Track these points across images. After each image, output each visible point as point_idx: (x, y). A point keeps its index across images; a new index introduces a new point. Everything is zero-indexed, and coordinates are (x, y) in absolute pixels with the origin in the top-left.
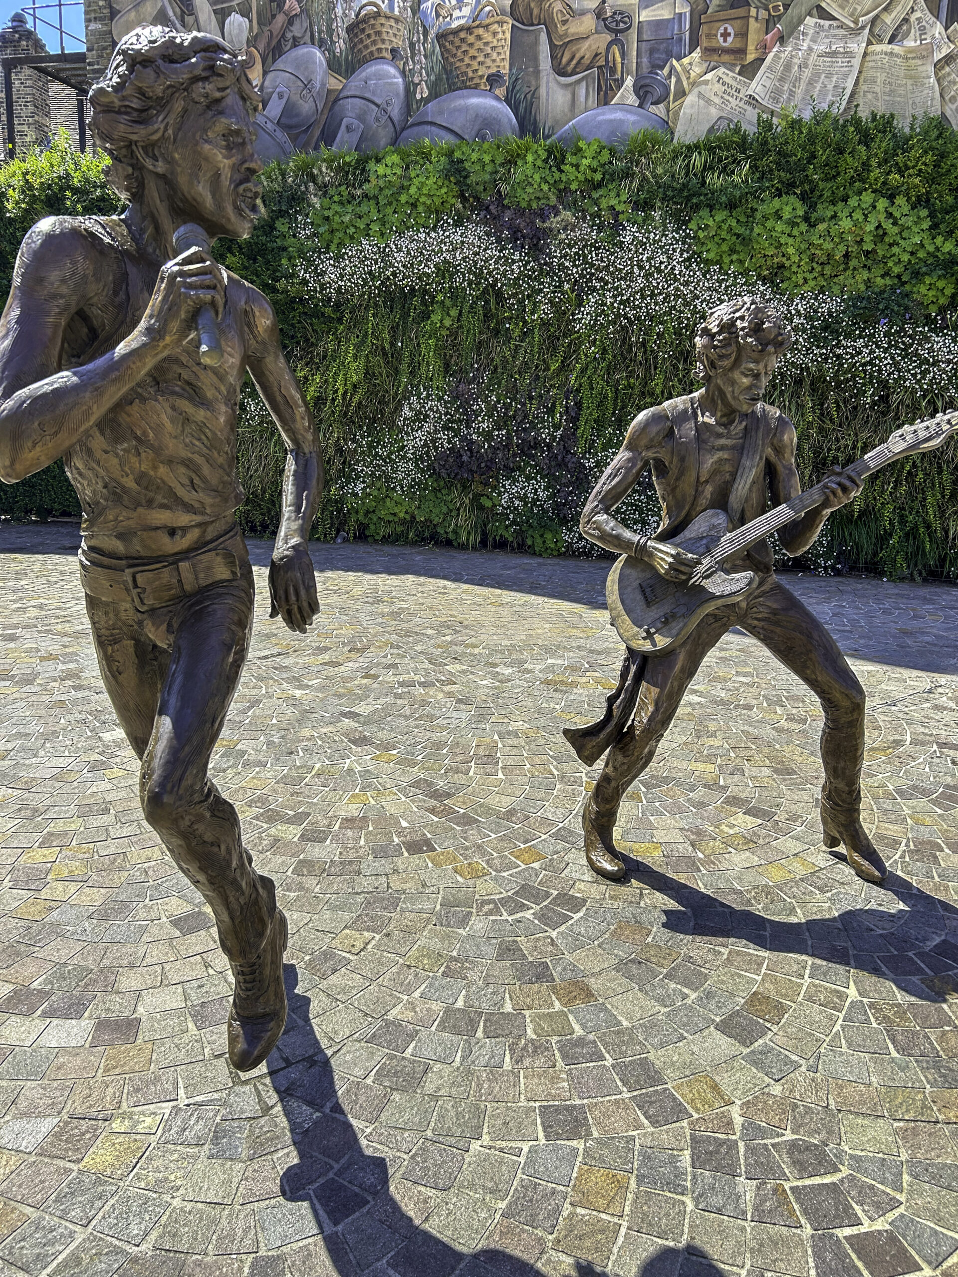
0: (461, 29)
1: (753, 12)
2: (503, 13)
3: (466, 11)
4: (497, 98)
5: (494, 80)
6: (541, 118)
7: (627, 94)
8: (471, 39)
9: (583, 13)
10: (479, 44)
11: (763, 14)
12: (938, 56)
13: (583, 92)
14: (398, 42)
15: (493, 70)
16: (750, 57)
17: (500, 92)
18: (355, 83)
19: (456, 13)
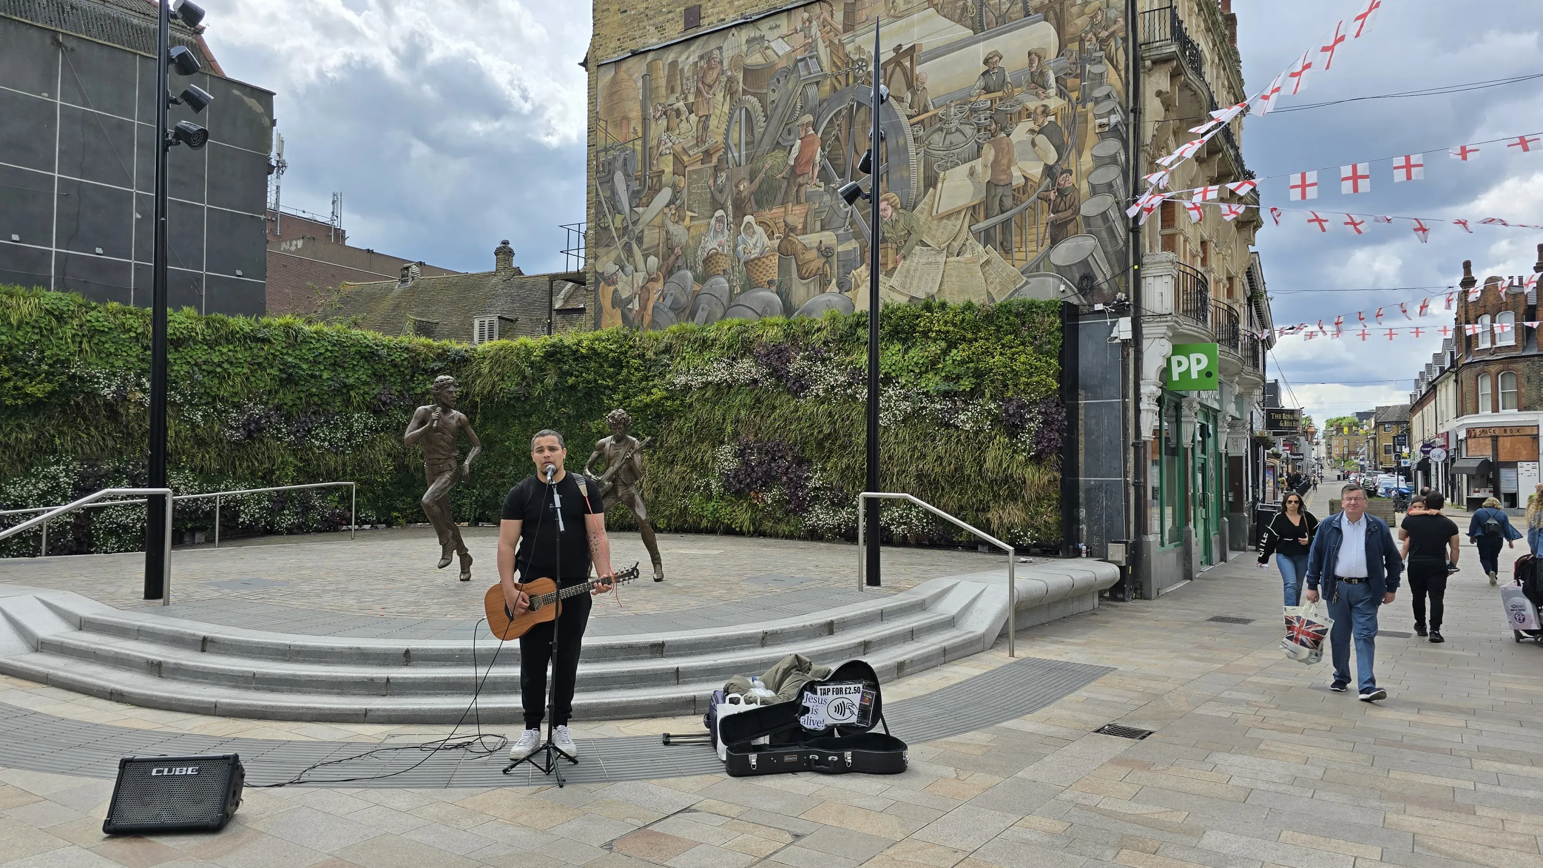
0: (755, 259)
1: (890, 245)
2: (775, 250)
3: (758, 250)
4: (772, 292)
5: (770, 283)
6: (793, 300)
7: (833, 287)
8: (760, 263)
9: (811, 249)
10: (764, 266)
11: (895, 246)
12: (982, 261)
13: (812, 287)
14: (726, 266)
15: (770, 278)
16: (890, 266)
17: (774, 288)
18: (706, 287)
19: (753, 252)
